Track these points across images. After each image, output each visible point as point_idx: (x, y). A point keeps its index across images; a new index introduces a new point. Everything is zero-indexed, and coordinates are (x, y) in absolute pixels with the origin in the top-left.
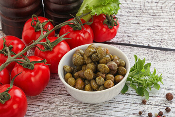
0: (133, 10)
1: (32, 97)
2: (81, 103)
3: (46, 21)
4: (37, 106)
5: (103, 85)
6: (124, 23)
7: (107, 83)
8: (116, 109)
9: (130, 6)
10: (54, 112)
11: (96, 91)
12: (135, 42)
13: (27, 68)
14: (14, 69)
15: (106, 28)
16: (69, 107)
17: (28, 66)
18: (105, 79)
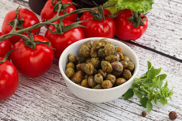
0: (174, 15)
1: (30, 78)
2: (77, 98)
3: (69, 3)
4: (31, 89)
5: (101, 84)
6: (158, 26)
7: (104, 82)
8: (112, 114)
9: (172, 10)
10: (45, 100)
11: (92, 88)
12: (161, 49)
13: (28, 46)
14: (16, 44)
15: (130, 26)
16: (64, 99)
17: (30, 44)
18: (105, 79)
